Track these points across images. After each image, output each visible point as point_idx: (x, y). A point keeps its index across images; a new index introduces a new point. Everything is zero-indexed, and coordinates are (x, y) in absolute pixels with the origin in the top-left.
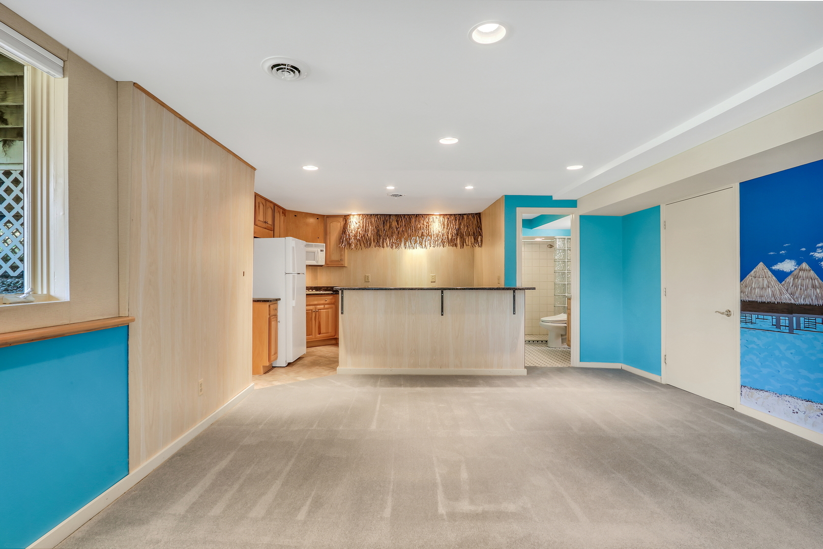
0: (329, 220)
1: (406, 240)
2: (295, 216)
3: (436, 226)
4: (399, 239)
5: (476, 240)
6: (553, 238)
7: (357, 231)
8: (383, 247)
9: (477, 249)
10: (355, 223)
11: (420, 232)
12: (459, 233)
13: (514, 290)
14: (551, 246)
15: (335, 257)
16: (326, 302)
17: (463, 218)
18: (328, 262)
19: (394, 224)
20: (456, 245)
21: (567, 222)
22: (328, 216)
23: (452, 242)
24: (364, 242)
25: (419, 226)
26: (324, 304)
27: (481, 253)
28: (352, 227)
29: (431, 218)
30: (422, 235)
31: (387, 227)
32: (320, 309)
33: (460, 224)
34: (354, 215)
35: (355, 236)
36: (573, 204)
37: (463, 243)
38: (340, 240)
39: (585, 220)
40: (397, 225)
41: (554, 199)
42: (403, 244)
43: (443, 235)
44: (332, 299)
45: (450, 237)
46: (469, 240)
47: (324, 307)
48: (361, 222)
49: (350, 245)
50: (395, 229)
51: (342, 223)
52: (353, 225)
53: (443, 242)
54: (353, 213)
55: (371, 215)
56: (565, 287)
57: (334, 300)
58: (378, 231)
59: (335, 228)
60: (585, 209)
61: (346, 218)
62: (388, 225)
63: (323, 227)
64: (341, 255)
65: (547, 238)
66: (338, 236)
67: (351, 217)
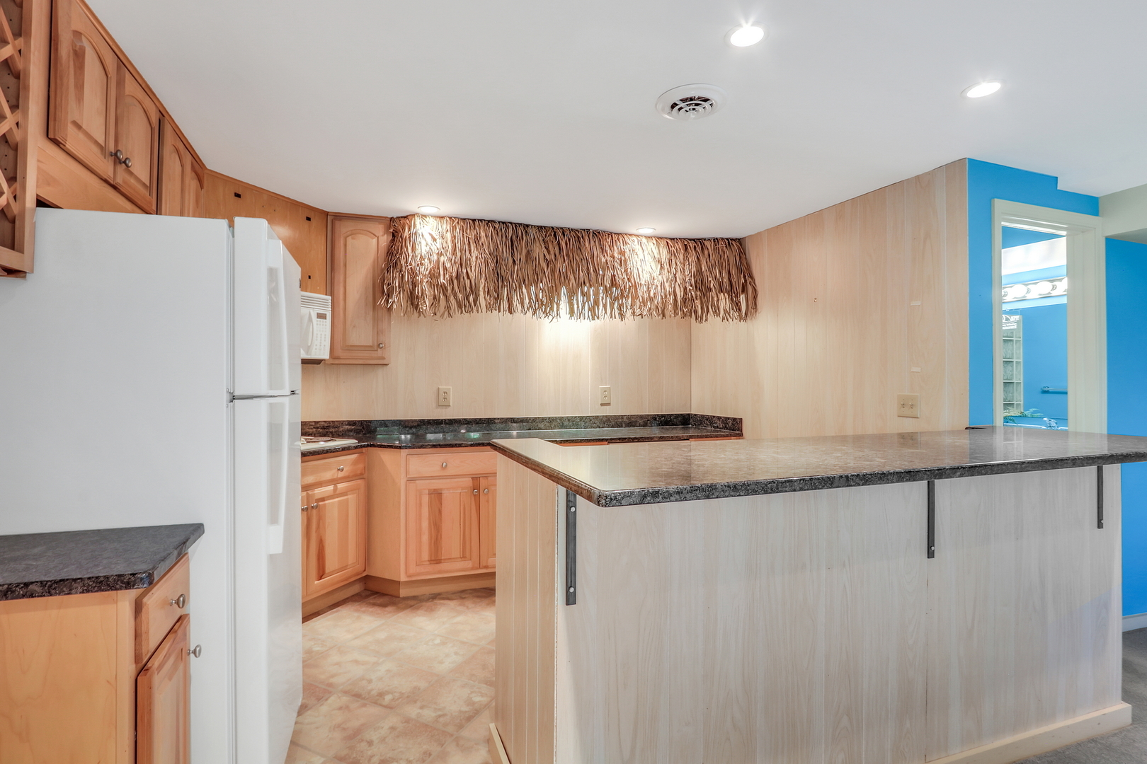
0: (343, 228)
1: (572, 296)
2: (238, 195)
3: (645, 263)
4: (553, 288)
7: (438, 261)
10: (429, 242)
11: (608, 275)
12: (700, 285)
15: (361, 335)
16: (341, 474)
18: (339, 352)
19: (538, 250)
22: (339, 217)
25: (603, 260)
26: (334, 482)
28: (423, 249)
31: (521, 255)
32: (323, 499)
33: (699, 262)
34: (424, 216)
35: (433, 275)
36: (1090, 205)
38: (381, 290)
40: (546, 253)
41: (1061, 186)
42: (564, 306)
44: (355, 462)
45: (680, 294)
47: (335, 489)
48: (449, 235)
49: (414, 301)
50: (544, 265)
51: (385, 240)
52: (423, 243)
54: (424, 210)
55: (474, 220)
57: (361, 466)
58: (498, 264)
61: (397, 223)
62: (524, 252)
63: (323, 248)
64: (379, 331)
66: (370, 276)
67: (418, 220)
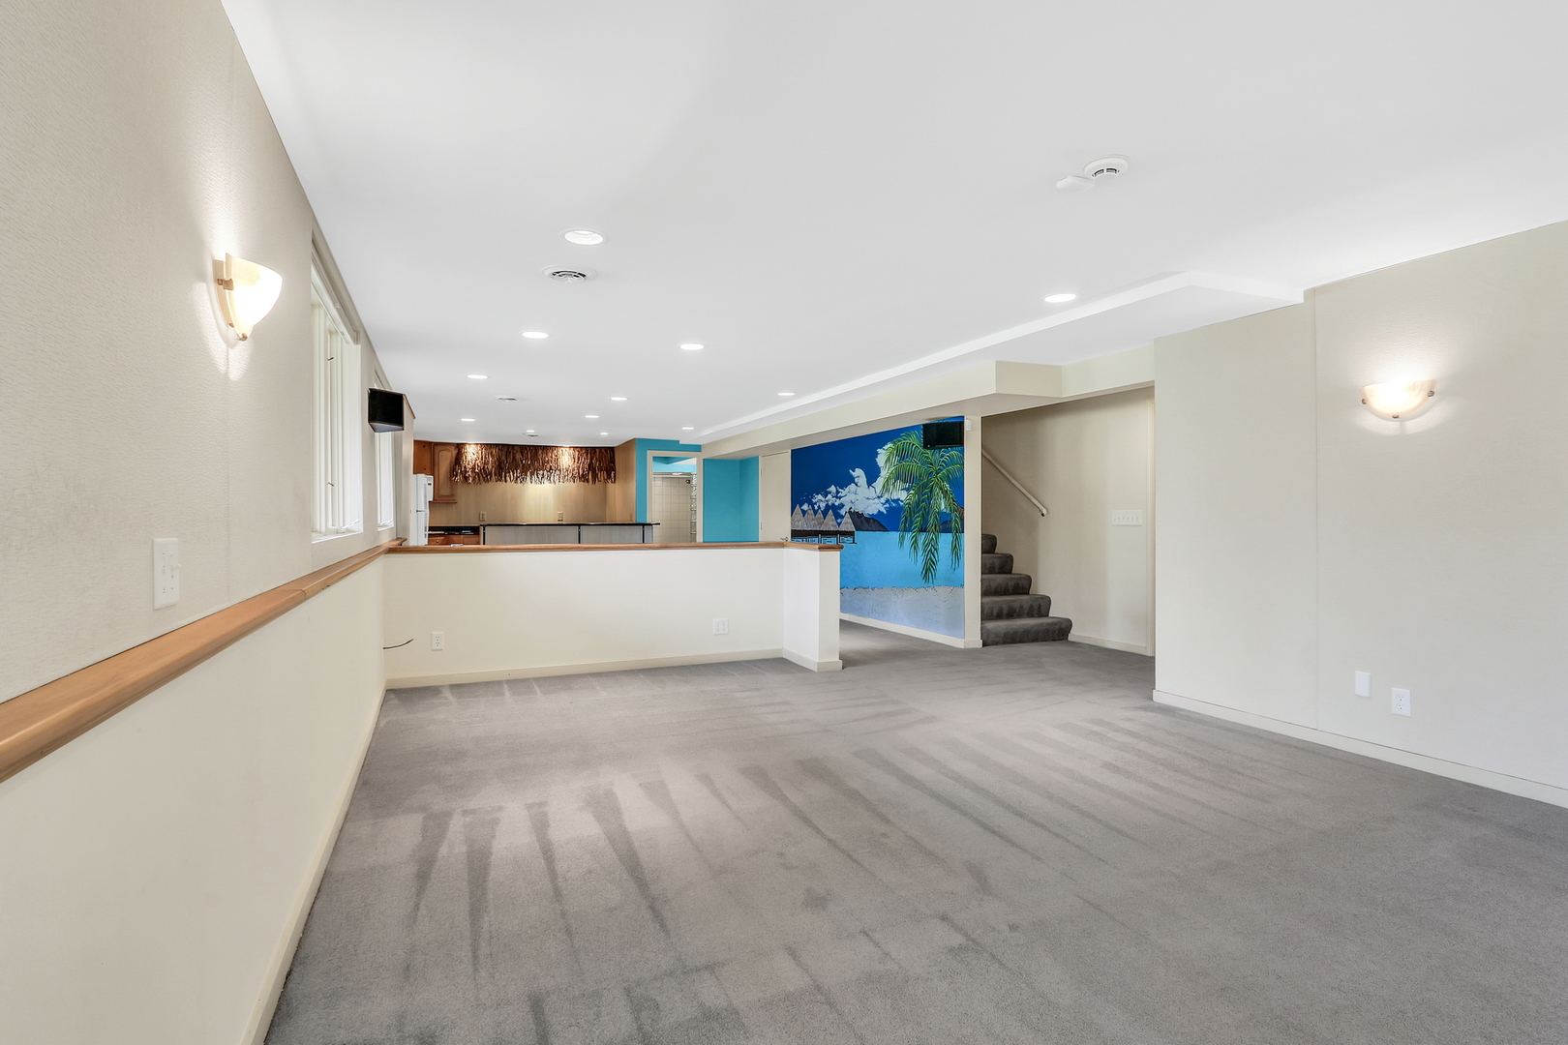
0: (437, 449)
1: (532, 474)
3: (566, 459)
4: (524, 472)
5: (609, 476)
6: (689, 474)
7: (475, 463)
8: (506, 481)
9: (610, 485)
10: (472, 455)
11: (548, 466)
12: (591, 467)
13: (643, 525)
14: (689, 482)
15: (445, 491)
17: (595, 451)
18: (437, 499)
19: (518, 456)
20: (588, 481)
21: (691, 465)
22: (436, 444)
23: (583, 478)
24: (483, 475)
25: (547, 459)
27: (615, 490)
28: (469, 458)
29: (560, 450)
30: (551, 469)
31: (510, 459)
33: (592, 459)
34: (470, 444)
35: (473, 468)
36: (697, 448)
37: (595, 477)
38: (453, 472)
39: (708, 463)
40: (521, 457)
41: (680, 443)
42: (528, 479)
43: (574, 470)
45: (581, 472)
46: (602, 475)
48: (480, 452)
49: (466, 479)
50: (520, 462)
51: (455, 453)
52: (470, 455)
53: (573, 477)
54: (469, 442)
55: (491, 445)
56: (693, 525)
58: (500, 463)
59: (445, 460)
60: (707, 454)
61: (460, 447)
62: (511, 456)
63: (429, 457)
64: (452, 490)
65: (684, 474)
66: (448, 469)
67: (467, 446)
